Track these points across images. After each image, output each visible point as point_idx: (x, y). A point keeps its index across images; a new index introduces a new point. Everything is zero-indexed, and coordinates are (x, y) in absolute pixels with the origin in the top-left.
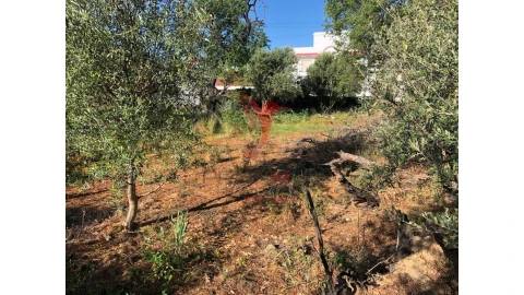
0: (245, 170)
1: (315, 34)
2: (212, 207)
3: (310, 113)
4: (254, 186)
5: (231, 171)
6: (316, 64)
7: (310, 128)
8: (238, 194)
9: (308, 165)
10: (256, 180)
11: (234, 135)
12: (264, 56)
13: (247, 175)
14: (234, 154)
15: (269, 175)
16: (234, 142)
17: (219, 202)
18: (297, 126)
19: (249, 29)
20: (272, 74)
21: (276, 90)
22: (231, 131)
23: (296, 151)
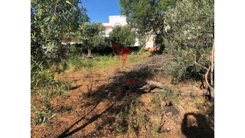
0: (89, 95)
1: (110, 17)
2: (73, 132)
3: (113, 55)
4: (98, 107)
5: (80, 96)
6: (113, 31)
7: (115, 63)
8: (90, 117)
9: (127, 88)
10: (98, 103)
11: (75, 70)
12: (88, 26)
13: (91, 98)
14: (79, 83)
15: (105, 97)
16: (77, 75)
17: (78, 126)
18: (108, 62)
19: (78, 13)
20: (93, 36)
21: (96, 44)
22: (74, 68)
23: (115, 78)
